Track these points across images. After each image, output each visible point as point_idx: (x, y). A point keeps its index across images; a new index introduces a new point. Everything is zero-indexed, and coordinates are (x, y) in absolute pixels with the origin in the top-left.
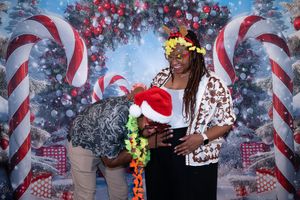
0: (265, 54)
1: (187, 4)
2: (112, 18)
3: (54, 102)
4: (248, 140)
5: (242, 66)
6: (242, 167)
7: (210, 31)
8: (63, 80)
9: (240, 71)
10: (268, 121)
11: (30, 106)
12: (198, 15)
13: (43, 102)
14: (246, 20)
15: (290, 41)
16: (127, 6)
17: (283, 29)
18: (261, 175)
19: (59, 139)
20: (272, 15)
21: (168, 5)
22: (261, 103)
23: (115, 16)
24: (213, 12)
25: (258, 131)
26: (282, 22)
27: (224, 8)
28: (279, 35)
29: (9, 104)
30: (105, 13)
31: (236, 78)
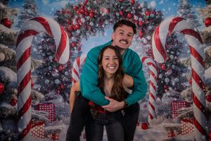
0: (186, 42)
1: (135, 10)
2: (86, 19)
3: (47, 74)
4: (176, 99)
5: (171, 50)
6: (172, 118)
7: (150, 27)
8: (53, 59)
9: (169, 53)
10: (189, 87)
11: (31, 77)
12: (142, 17)
13: (40, 74)
14: (174, 20)
15: (203, 34)
16: (96, 11)
17: (198, 26)
18: (184, 123)
19: (50, 99)
20: (190, 17)
21: (122, 10)
22: (184, 75)
23: (88, 18)
24: (152, 15)
25: (182, 93)
26: (197, 22)
27: (159, 12)
28: (195, 30)
29: (18, 76)
30: (81, 16)
31: (167, 58)
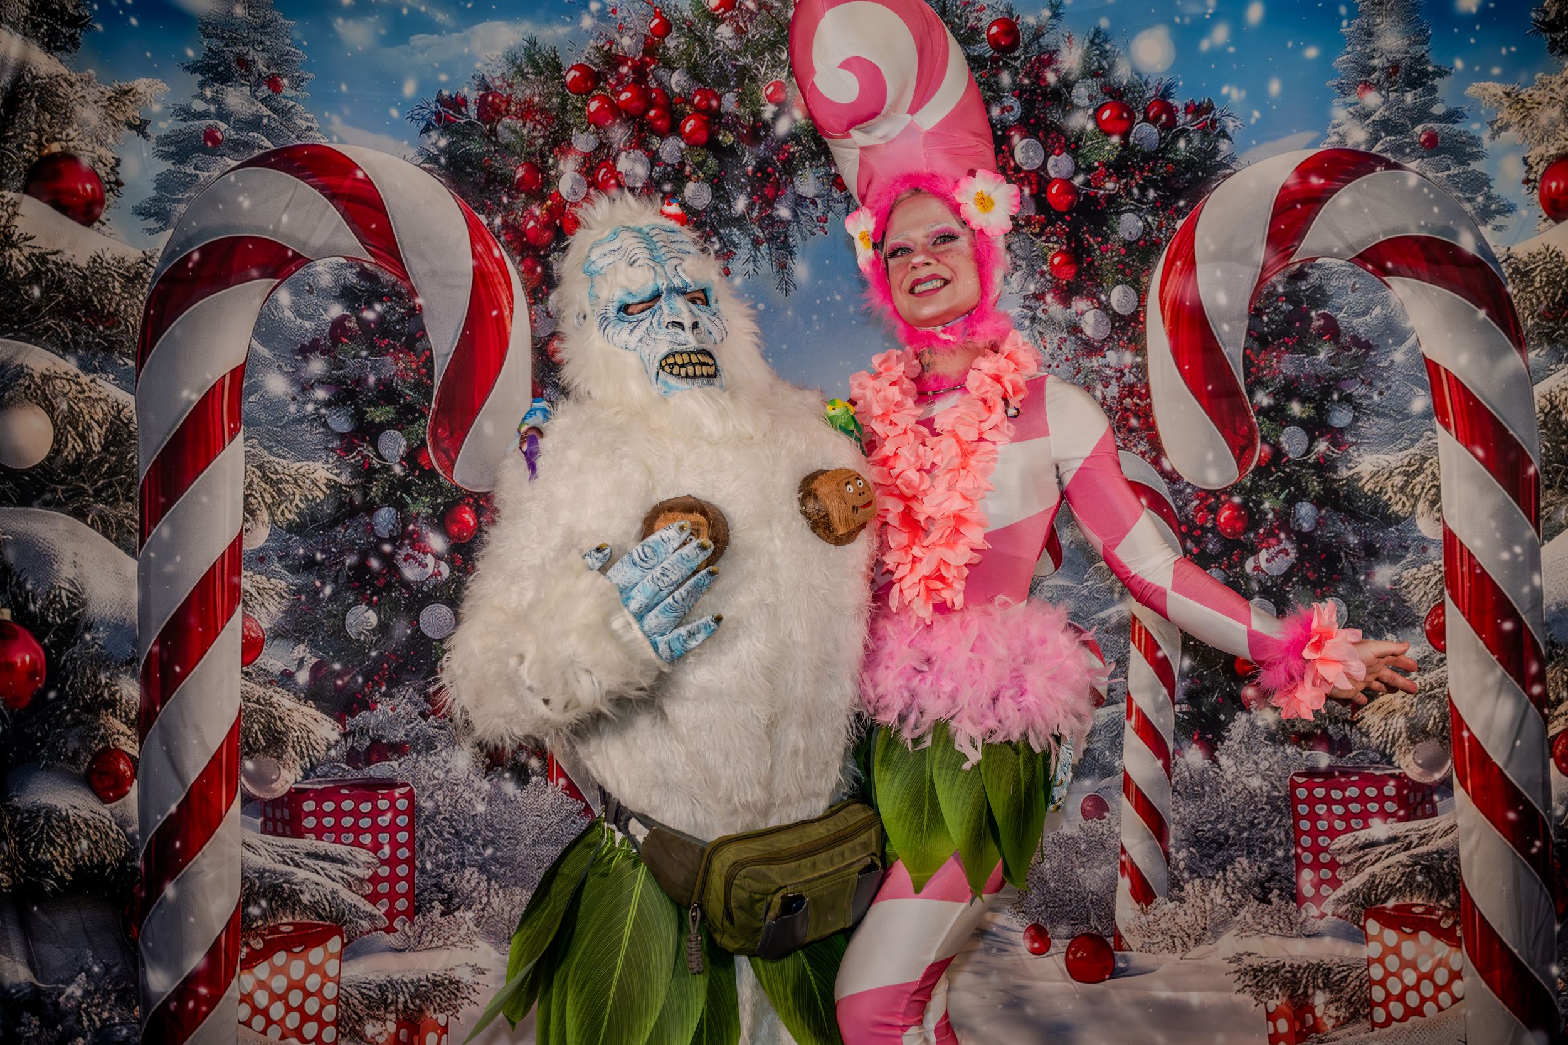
0: (1400, 336)
1: (1019, 91)
2: (654, 158)
3: (361, 567)
4: (1323, 759)
5: (1288, 391)
6: (1297, 898)
7: (1129, 225)
8: (412, 458)
9: (1277, 415)
11: (246, 584)
12: (1073, 145)
13: (309, 565)
14: (1303, 170)
15: (1523, 274)
16: (729, 102)
17: (1486, 214)
18: (1391, 937)
19: (380, 750)
20: (1431, 145)
22: (1383, 575)
23: (670, 149)
24: (1146, 133)
26: (1480, 182)
27: (1196, 110)
28: (1467, 243)
29: (144, 579)
30: (619, 134)
31: (1261, 450)
